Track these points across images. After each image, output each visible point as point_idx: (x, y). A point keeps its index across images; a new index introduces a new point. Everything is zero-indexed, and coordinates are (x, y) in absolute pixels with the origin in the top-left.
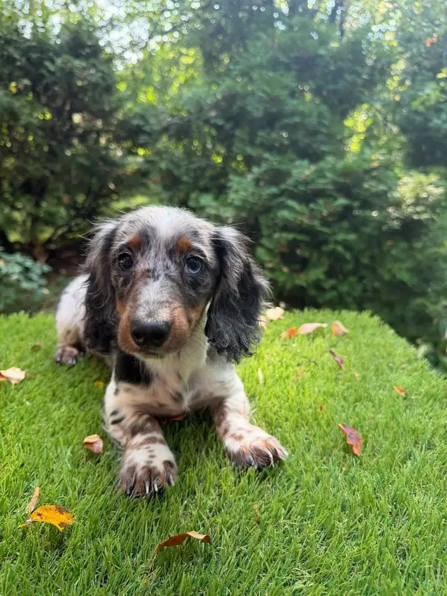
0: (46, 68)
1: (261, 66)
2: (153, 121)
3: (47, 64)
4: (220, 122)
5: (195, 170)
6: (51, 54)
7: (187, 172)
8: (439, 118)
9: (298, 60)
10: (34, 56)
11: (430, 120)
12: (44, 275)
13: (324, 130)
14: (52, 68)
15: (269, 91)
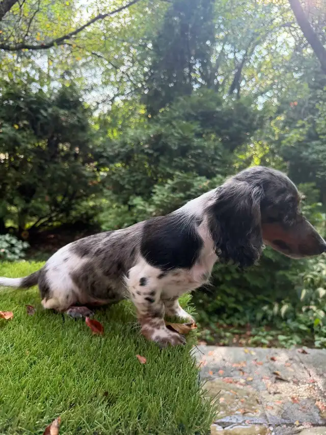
0: (41, 114)
1: (179, 117)
2: (109, 149)
3: (42, 111)
4: (151, 152)
5: (134, 182)
6: (46, 106)
7: (129, 182)
8: (307, 151)
9: (203, 114)
10: (34, 106)
11: (301, 153)
12: (24, 250)
13: (218, 158)
14: (45, 114)
15: (182, 133)
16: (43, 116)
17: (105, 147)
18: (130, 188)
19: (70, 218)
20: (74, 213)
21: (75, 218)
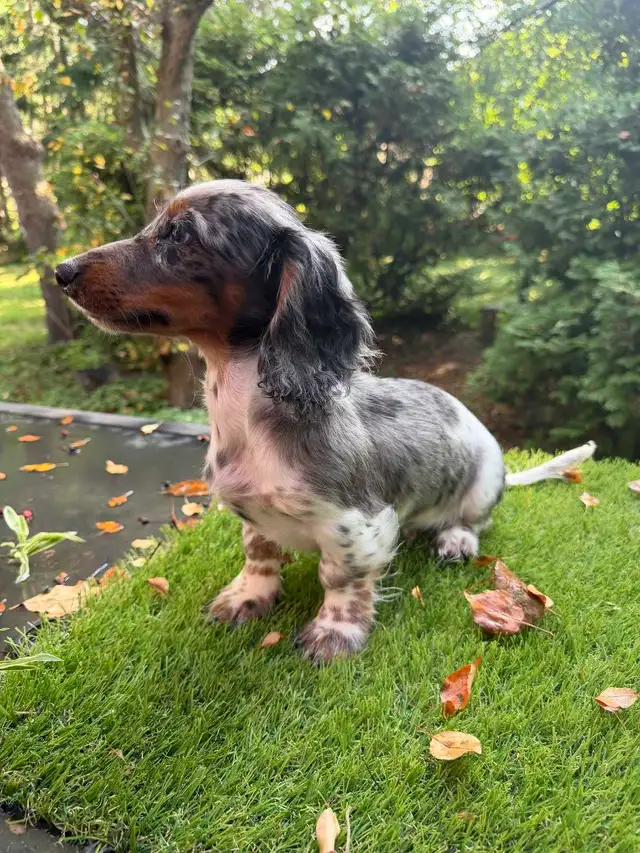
0: (367, 80)
3: (370, 75)
4: (635, 147)
6: (375, 62)
7: (567, 225)
10: (352, 66)
14: (374, 80)
16: (370, 86)
17: (506, 145)
18: (572, 238)
19: (402, 303)
20: (407, 292)
21: (410, 302)
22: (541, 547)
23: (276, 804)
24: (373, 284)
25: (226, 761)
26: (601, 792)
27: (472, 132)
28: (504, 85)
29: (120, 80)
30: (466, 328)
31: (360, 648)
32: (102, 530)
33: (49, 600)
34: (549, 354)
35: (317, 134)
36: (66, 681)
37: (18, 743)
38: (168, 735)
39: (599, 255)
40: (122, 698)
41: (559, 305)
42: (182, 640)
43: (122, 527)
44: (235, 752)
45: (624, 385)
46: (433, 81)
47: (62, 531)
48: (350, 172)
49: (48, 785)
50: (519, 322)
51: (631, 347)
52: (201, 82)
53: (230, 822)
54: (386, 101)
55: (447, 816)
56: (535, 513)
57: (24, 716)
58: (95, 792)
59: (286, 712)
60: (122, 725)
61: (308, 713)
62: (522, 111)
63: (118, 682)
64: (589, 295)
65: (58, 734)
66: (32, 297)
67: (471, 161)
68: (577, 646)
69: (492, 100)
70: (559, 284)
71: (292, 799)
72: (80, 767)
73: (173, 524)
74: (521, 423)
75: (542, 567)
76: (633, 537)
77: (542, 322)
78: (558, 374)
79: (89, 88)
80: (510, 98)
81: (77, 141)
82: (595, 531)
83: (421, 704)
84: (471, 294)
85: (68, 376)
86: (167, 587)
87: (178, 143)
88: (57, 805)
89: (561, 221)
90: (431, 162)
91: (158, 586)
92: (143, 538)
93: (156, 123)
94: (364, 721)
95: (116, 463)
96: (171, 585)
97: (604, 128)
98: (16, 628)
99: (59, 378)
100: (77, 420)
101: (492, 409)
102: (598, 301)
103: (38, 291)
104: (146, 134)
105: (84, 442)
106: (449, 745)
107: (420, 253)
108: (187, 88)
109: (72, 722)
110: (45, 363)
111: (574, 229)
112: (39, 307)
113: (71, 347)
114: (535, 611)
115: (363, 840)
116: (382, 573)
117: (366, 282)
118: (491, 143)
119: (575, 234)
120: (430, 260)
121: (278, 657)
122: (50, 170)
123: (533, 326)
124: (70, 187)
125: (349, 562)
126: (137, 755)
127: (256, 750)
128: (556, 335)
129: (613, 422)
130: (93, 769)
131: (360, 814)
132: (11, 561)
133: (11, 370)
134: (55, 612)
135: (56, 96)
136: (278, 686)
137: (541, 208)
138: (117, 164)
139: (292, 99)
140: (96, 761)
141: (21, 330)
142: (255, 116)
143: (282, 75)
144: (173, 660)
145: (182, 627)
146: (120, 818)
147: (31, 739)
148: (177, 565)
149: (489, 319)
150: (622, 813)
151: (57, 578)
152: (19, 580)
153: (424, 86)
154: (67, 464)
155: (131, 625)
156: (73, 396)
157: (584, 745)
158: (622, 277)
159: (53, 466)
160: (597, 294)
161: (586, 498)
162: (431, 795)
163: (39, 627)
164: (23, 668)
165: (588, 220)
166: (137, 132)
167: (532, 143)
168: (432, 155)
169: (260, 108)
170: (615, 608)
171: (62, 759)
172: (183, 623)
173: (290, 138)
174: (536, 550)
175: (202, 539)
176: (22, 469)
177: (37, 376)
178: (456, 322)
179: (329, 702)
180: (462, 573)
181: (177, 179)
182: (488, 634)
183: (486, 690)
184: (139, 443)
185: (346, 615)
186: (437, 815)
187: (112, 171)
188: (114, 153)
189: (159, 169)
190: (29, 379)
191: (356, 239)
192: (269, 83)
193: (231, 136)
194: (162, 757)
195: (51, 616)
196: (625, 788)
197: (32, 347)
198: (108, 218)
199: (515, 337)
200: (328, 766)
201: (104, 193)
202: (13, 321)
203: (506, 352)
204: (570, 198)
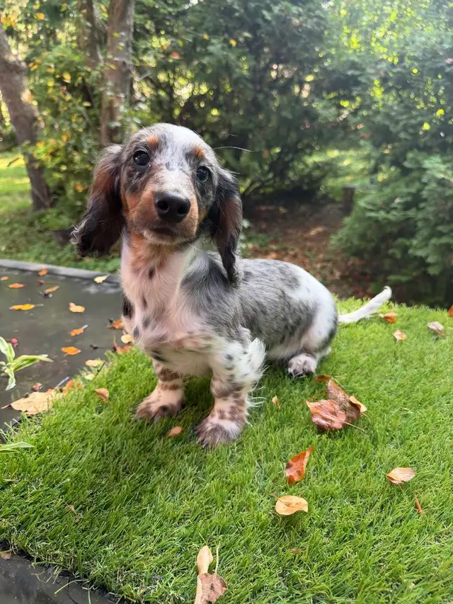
0: (263, 17)
3: (265, 12)
10: (252, 5)
14: (268, 17)
16: (266, 21)
17: (364, 67)
18: (409, 137)
19: (287, 182)
20: (291, 174)
21: (293, 182)
22: (363, 368)
23: (173, 542)
24: (266, 168)
25: (142, 514)
26: (385, 537)
27: (340, 56)
28: (365, 20)
29: (81, 15)
30: (333, 201)
31: (235, 438)
32: (66, 353)
33: (28, 402)
34: (390, 222)
35: (226, 57)
36: (38, 459)
37: (6, 501)
38: (105, 496)
39: (428, 150)
40: (74, 471)
41: (398, 187)
42: (116, 432)
43: (80, 351)
44: (148, 507)
45: (441, 245)
46: (311, 17)
47: (38, 354)
48: (250, 86)
49: (25, 528)
50: (368, 198)
51: (447, 218)
52: (141, 17)
53: (143, 553)
54: (277, 32)
55: (283, 550)
56: (361, 344)
57: (10, 483)
58: (56, 533)
59: (183, 481)
60: (75, 489)
61: (198, 482)
62: (378, 40)
63: (73, 460)
64: (419, 179)
65: (33, 495)
66: (21, 176)
67: (338, 79)
68: (380, 439)
69: (356, 31)
70: (399, 170)
71: (184, 538)
72: (46, 517)
73: (115, 350)
74: (368, 271)
75: (363, 383)
76: (427, 362)
77: (385, 199)
78: (395, 237)
79: (59, 19)
80: (369, 30)
81: (50, 62)
82: (402, 357)
83: (273, 476)
84: (336, 176)
85: (47, 234)
86: (107, 395)
87: (124, 63)
88: (31, 541)
89: (401, 124)
90: (310, 78)
91: (102, 395)
92: (93, 359)
93: (109, 48)
94: (234, 488)
95: (77, 304)
96: (111, 394)
97: (435, 55)
98: (5, 423)
99: (40, 235)
100: (50, 273)
101: (348, 260)
102: (425, 184)
103: (25, 172)
104: (101, 57)
105: (55, 289)
106: (288, 505)
107: (300, 146)
108: (130, 22)
109: (42, 486)
110: (31, 224)
111: (411, 131)
112: (25, 184)
113: (49, 214)
114: (354, 415)
115: (228, 566)
116: (253, 388)
117: (261, 167)
118: (354, 65)
119: (411, 134)
120: (308, 151)
121: (180, 444)
122: (32, 81)
123: (379, 202)
124: (46, 96)
125: (230, 380)
126: (83, 509)
127: (162, 506)
128: (395, 209)
129: (433, 271)
130: (55, 518)
131: (228, 548)
132: (3, 374)
133: (7, 229)
134: (32, 411)
135: (35, 26)
136: (179, 464)
137: (387, 116)
138: (80, 79)
139: (207, 30)
140: (57, 513)
141: (14, 200)
142: (181, 43)
143: (200, 12)
144: (110, 445)
145: (117, 422)
146: (72, 550)
147: (14, 498)
148: (115, 380)
149: (349, 194)
150: (396, 551)
151: (34, 387)
152: (8, 388)
153: (305, 21)
154: (42, 305)
155: (83, 420)
156: (51, 248)
157: (378, 505)
158: (443, 167)
159: (32, 306)
160: (425, 180)
161: (398, 335)
162: (274, 537)
163: (20, 421)
164: (9, 451)
165: (421, 124)
166: (94, 55)
167: (383, 66)
168: (310, 73)
169: (184, 37)
170: (409, 412)
171: (34, 511)
172: (118, 420)
173: (205, 60)
174: (359, 371)
175: (133, 361)
176: (11, 308)
177: (25, 235)
178: (325, 197)
179: (212, 475)
180: (307, 386)
181: (124, 92)
182: (321, 430)
183: (317, 468)
184: (92, 290)
185: (228, 415)
186: (277, 550)
187: (76, 85)
188: (78, 71)
189: (110, 84)
190: (20, 236)
191: (254, 135)
192: (190, 17)
193: (163, 58)
194: (100, 510)
195: (29, 414)
196: (402, 533)
197: (22, 213)
198: (74, 120)
199: (366, 209)
200: (208, 518)
201: (70, 101)
202: (8, 194)
203: (359, 220)
204: (408, 108)
